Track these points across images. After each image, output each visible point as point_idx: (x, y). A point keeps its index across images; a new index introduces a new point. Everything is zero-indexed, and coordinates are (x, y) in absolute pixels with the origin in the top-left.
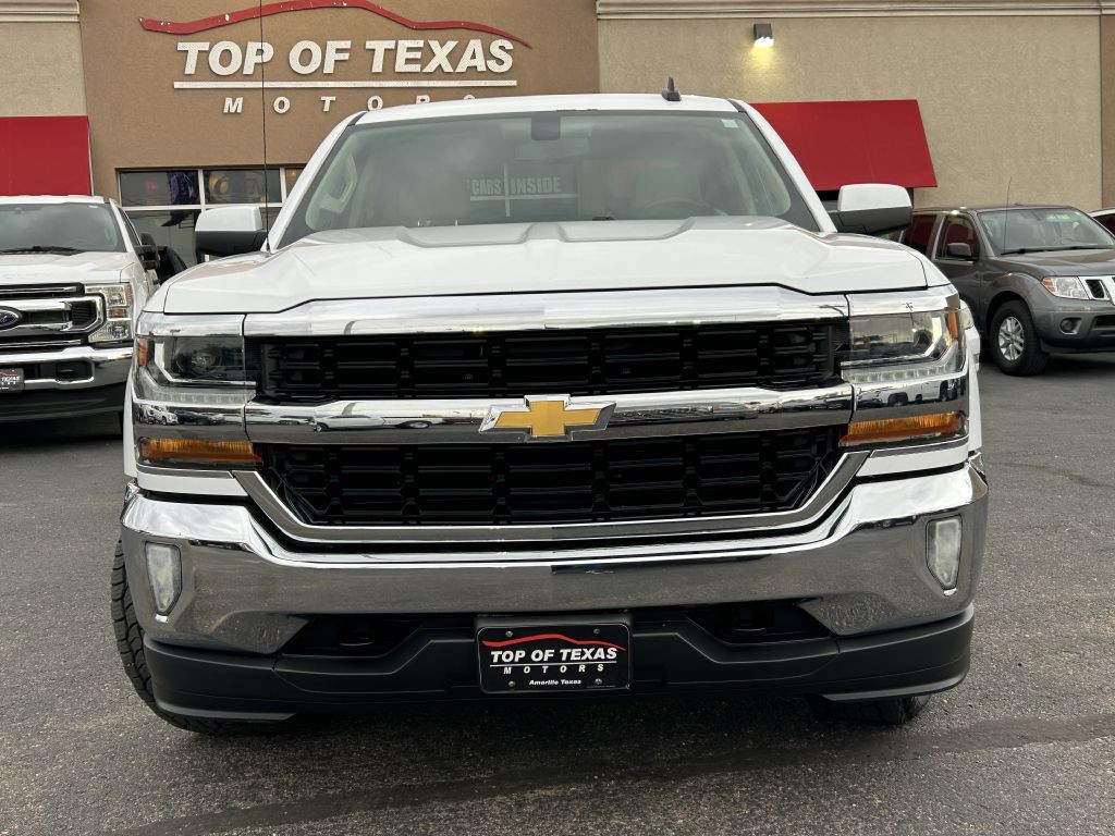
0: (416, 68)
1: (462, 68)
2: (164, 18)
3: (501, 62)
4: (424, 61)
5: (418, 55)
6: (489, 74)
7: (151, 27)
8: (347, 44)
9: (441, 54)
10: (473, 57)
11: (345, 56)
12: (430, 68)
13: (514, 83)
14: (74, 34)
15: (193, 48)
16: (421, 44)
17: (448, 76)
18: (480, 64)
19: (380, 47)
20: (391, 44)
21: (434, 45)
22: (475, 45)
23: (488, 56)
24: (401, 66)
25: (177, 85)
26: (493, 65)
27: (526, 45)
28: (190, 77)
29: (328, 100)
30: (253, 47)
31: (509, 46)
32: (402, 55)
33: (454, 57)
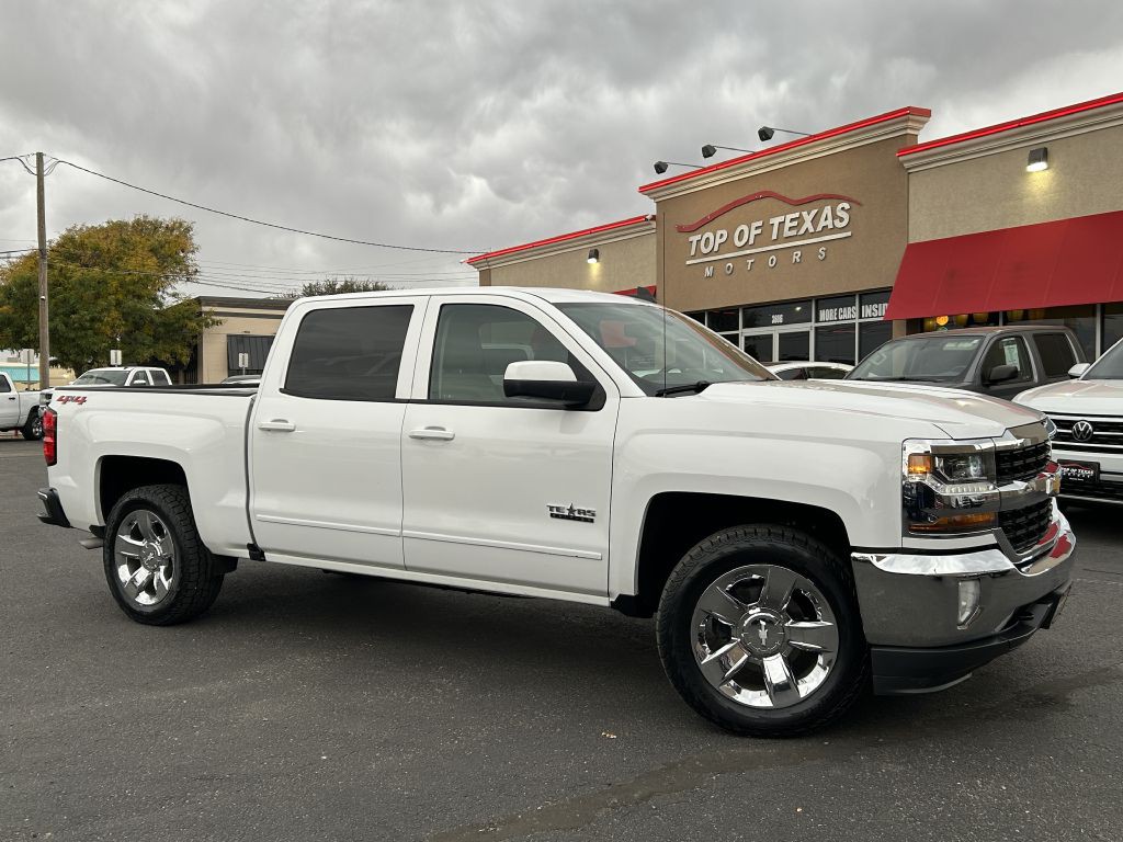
0: (794, 233)
1: (819, 229)
2: (685, 223)
3: (842, 220)
4: (798, 227)
5: (795, 224)
6: (835, 230)
7: (681, 230)
8: (760, 223)
9: (808, 218)
10: (826, 219)
11: (759, 231)
12: (802, 232)
13: (849, 234)
14: (654, 240)
15: (694, 239)
16: (797, 215)
17: (814, 235)
18: (829, 223)
19: (776, 221)
20: (781, 219)
21: (804, 213)
22: (828, 210)
23: (835, 217)
24: (787, 233)
25: (688, 263)
26: (839, 224)
27: (859, 204)
28: (694, 257)
29: (750, 261)
30: (719, 233)
31: (847, 206)
32: (788, 224)
33: (815, 221)
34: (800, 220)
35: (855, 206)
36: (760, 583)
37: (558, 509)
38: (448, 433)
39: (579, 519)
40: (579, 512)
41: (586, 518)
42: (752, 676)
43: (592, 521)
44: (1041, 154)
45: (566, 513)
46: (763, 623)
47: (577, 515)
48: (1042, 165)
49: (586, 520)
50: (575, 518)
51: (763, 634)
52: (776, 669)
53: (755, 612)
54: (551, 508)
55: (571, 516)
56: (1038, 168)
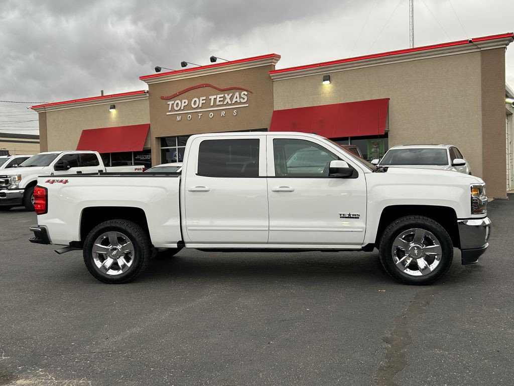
0: (222, 103)
1: (233, 102)
2: (165, 95)
3: (244, 99)
4: (223, 101)
5: (222, 99)
6: (241, 103)
7: (162, 98)
8: (204, 98)
9: (228, 97)
10: (236, 98)
11: (204, 101)
12: (225, 103)
13: (247, 105)
14: (148, 102)
15: (170, 103)
16: (223, 95)
17: (231, 105)
18: (238, 100)
19: (212, 98)
20: (215, 97)
21: (226, 95)
22: (237, 94)
23: (240, 97)
24: (218, 103)
25: (168, 114)
26: (242, 101)
27: (251, 92)
28: (170, 111)
29: (200, 115)
30: (183, 101)
31: (246, 93)
32: (218, 99)
33: (231, 99)
34: (224, 98)
35: (249, 93)
36: (413, 235)
37: (344, 215)
38: (291, 188)
39: (353, 218)
40: (353, 215)
41: (356, 217)
42: (414, 266)
43: (358, 218)
44: (327, 78)
45: (347, 216)
46: (416, 248)
47: (352, 216)
48: (328, 82)
49: (356, 218)
50: (351, 218)
51: (416, 252)
52: (422, 263)
53: (412, 245)
54: (341, 215)
55: (349, 217)
56: (327, 83)
